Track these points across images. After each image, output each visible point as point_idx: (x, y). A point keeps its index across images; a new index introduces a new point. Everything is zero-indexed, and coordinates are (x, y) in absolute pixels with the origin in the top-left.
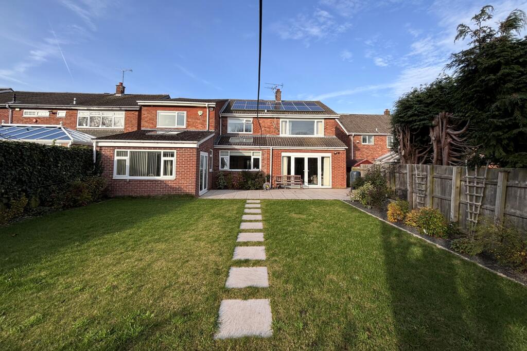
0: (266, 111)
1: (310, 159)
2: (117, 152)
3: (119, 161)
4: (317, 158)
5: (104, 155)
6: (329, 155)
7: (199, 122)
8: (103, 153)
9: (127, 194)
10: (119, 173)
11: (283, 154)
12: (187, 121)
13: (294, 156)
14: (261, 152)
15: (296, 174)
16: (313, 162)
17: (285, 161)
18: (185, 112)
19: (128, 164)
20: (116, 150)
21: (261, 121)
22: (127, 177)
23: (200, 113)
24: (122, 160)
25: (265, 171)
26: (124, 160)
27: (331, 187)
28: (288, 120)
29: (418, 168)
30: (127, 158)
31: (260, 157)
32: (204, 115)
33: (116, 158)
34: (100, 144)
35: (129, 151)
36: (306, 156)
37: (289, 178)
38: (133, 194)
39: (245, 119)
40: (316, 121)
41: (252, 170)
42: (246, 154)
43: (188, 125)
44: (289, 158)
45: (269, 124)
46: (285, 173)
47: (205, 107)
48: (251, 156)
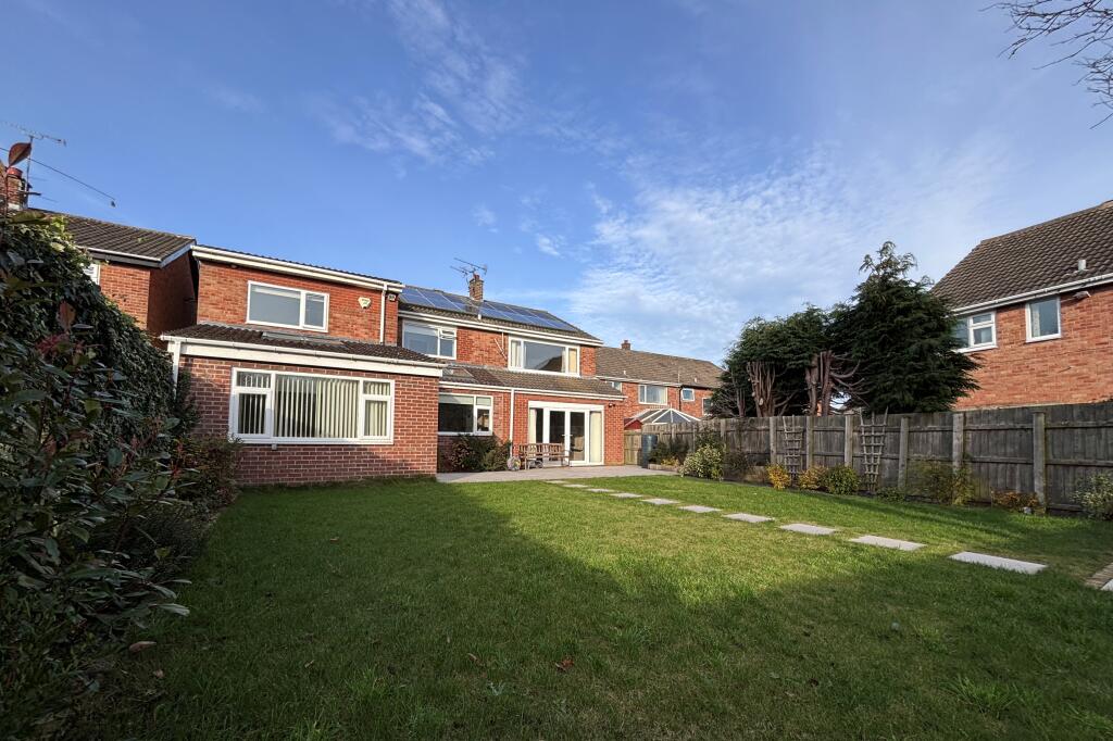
0: (479, 317)
1: (573, 415)
2: (239, 373)
3: (244, 398)
4: (583, 414)
5: (198, 380)
6: (601, 408)
7: (360, 321)
8: (197, 374)
9: (271, 480)
10: (244, 428)
11: (532, 404)
12: (330, 316)
13: (548, 407)
14: (492, 397)
15: (551, 441)
16: (578, 419)
17: (533, 416)
18: (326, 296)
19: (270, 404)
20: (235, 370)
21: (474, 336)
22: (268, 437)
23: (364, 302)
24: (254, 396)
25: (500, 435)
26: (259, 396)
27: (602, 463)
28: (522, 340)
29: (787, 421)
30: (269, 392)
31: (491, 408)
32: (372, 309)
33: (236, 391)
34: (190, 351)
35: (273, 373)
36: (568, 409)
37: (540, 448)
38: (285, 480)
39: (441, 329)
40: (568, 347)
41: (476, 432)
42: (463, 400)
43: (333, 326)
44: (540, 412)
45: (488, 344)
46: (532, 438)
47: (380, 291)
48: (472, 406)
